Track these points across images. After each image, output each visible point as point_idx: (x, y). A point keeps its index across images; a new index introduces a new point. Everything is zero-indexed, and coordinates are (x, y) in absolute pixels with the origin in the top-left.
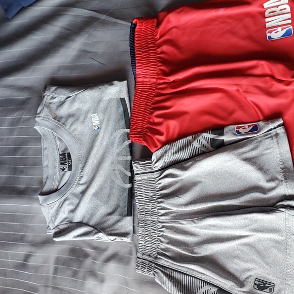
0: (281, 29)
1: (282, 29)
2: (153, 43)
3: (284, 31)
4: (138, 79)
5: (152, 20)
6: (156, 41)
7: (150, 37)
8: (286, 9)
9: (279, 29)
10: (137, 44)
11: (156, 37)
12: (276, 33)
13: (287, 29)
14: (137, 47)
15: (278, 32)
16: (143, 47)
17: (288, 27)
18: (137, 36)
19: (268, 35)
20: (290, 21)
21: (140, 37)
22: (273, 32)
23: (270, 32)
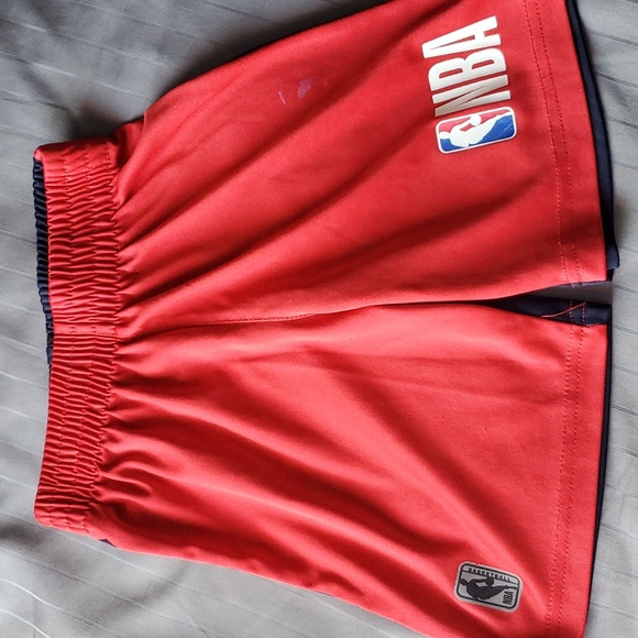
0: (479, 120)
1: (484, 119)
2: (107, 219)
3: (491, 124)
4: (59, 329)
5: (100, 149)
6: (116, 211)
7: (97, 200)
8: (491, 62)
9: (475, 118)
10: (54, 222)
11: (115, 200)
12: (465, 129)
13: (498, 117)
14: (53, 230)
15: (470, 126)
16: (75, 231)
17: (500, 113)
18: (53, 199)
19: (441, 136)
20: (506, 94)
21: (63, 202)
22: (456, 129)
23: (448, 129)
